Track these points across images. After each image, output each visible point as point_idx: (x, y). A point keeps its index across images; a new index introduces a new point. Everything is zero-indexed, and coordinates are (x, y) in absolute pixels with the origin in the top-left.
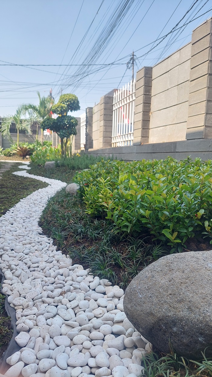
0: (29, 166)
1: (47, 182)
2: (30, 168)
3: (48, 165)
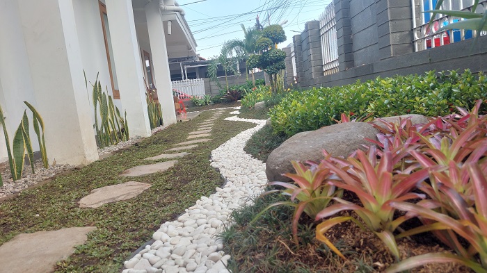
0: (239, 110)
1: (256, 123)
2: (240, 113)
3: (258, 106)
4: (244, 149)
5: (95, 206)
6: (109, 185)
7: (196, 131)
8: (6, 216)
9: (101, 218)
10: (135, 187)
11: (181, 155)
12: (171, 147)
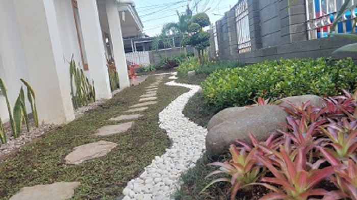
0: (176, 76)
1: (189, 87)
2: (177, 78)
3: (190, 74)
4: (183, 113)
5: (77, 163)
6: (85, 143)
7: (145, 94)
8: (12, 170)
9: (82, 174)
10: (105, 146)
11: (136, 116)
12: (128, 109)
